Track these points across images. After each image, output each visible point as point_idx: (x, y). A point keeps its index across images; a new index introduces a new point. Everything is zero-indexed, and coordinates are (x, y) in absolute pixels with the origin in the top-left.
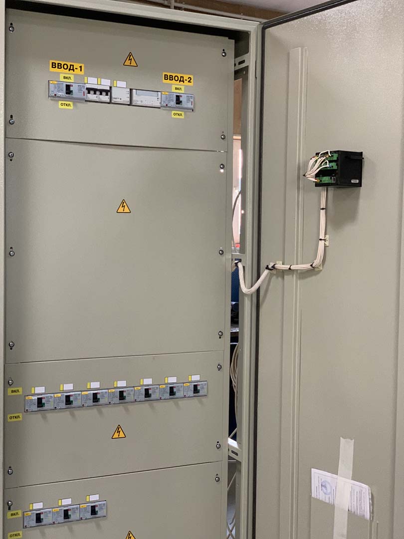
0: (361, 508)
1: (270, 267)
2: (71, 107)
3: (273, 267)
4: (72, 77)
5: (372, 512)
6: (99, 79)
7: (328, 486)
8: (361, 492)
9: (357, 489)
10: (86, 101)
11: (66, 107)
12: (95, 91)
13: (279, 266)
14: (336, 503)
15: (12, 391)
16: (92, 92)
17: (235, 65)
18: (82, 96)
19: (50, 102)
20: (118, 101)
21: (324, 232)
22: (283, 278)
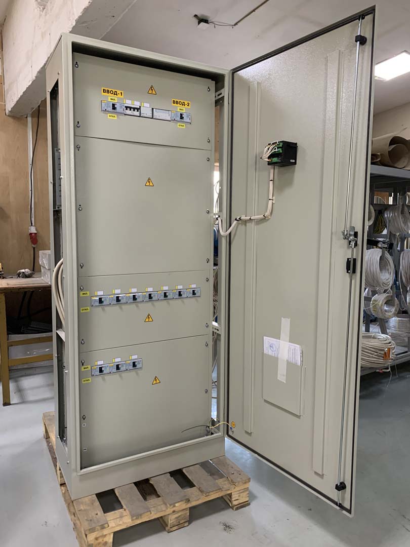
0: (295, 359)
1: (238, 219)
2: (116, 118)
3: (240, 219)
4: (116, 99)
5: (302, 361)
6: (133, 102)
7: (274, 347)
8: (295, 349)
9: (293, 348)
10: (125, 115)
11: (112, 118)
13: (243, 218)
14: (280, 356)
15: (83, 294)
16: (129, 109)
17: (215, 97)
18: (123, 112)
19: (102, 114)
20: (145, 115)
21: (272, 195)
22: (246, 225)
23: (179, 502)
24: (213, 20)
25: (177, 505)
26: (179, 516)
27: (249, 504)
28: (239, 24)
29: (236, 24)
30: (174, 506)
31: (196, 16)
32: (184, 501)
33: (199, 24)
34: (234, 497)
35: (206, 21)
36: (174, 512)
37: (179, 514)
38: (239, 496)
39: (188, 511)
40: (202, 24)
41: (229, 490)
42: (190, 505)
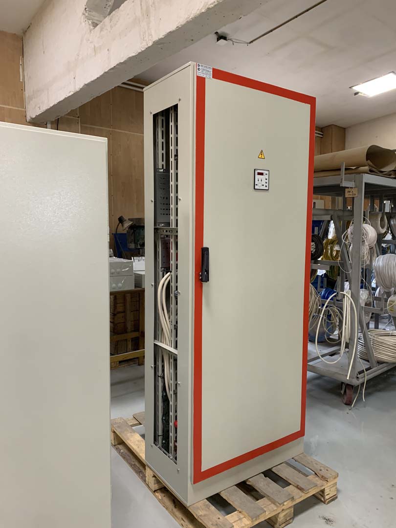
23: (287, 501)
24: (230, 38)
25: (285, 503)
26: (287, 514)
27: (337, 497)
28: (254, 42)
29: (252, 42)
30: (284, 505)
31: (217, 33)
32: (290, 500)
33: (218, 41)
34: (327, 492)
35: (225, 38)
36: (283, 510)
37: (287, 512)
38: (330, 491)
39: (293, 509)
40: (222, 41)
41: (323, 486)
42: (294, 503)
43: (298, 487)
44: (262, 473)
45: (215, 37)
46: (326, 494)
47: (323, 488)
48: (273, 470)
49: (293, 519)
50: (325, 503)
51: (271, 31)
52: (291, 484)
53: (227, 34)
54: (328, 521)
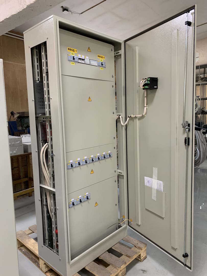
1: (129, 116)
2: (74, 64)
3: (130, 116)
4: (74, 54)
6: (81, 55)
7: (150, 182)
10: (78, 62)
11: (72, 64)
12: (81, 59)
13: (132, 116)
16: (80, 59)
17: (114, 54)
19: (68, 62)
20: (87, 63)
21: (146, 104)
22: (133, 120)
24: (70, 10)
27: (147, 257)
29: (82, 13)
31: (62, 7)
32: (124, 264)
35: (67, 10)
36: (121, 271)
37: (123, 271)
38: (143, 254)
40: (65, 11)
41: (140, 252)
42: (126, 265)
43: (127, 256)
44: (107, 251)
45: (62, 9)
46: (141, 256)
47: (140, 254)
48: (113, 248)
49: (126, 274)
50: (141, 261)
51: (92, 7)
52: (123, 255)
53: (68, 8)
54: (144, 271)
